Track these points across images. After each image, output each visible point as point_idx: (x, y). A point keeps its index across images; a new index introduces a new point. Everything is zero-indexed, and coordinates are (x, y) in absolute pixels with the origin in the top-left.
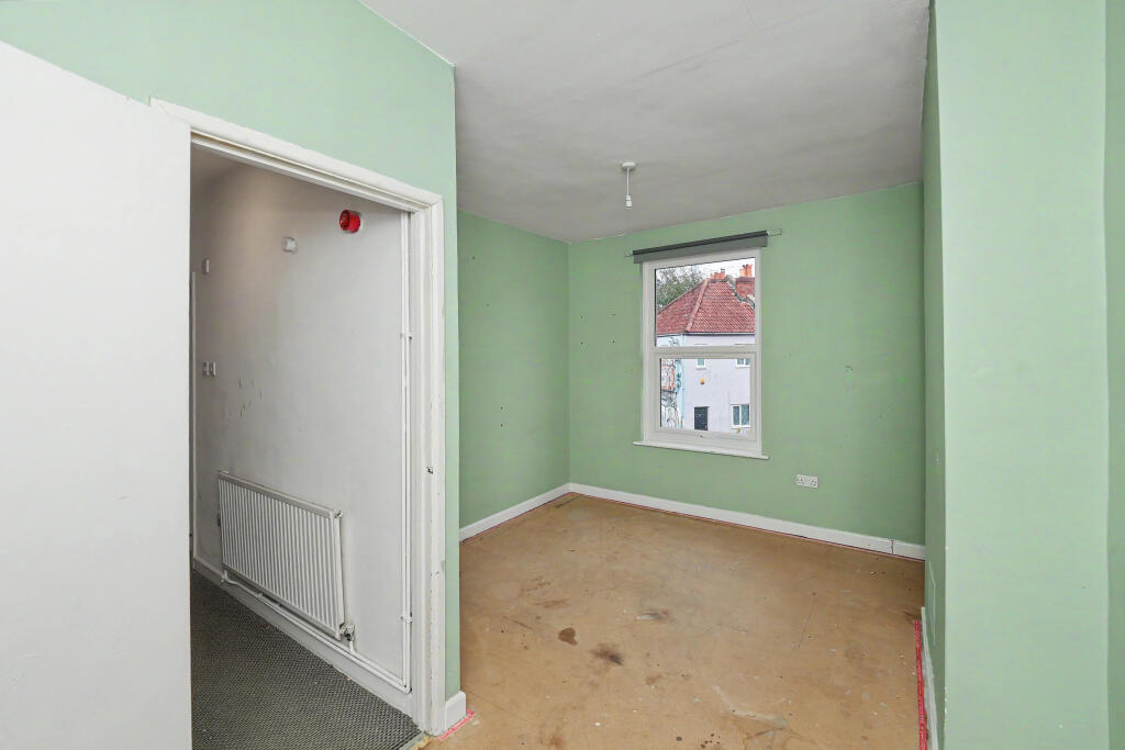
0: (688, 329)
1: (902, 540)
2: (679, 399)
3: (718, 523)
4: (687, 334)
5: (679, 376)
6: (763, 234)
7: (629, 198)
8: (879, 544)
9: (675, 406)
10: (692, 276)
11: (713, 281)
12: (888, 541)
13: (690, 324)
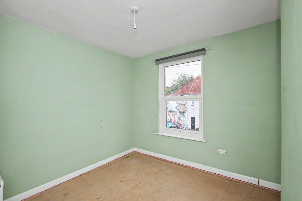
0: (189, 93)
1: (263, 179)
2: (186, 115)
3: (186, 167)
4: (189, 95)
5: (186, 108)
6: (204, 49)
7: (134, 24)
8: (253, 180)
9: (185, 117)
10: (191, 77)
11: (197, 79)
12: (257, 179)
13: (190, 92)
